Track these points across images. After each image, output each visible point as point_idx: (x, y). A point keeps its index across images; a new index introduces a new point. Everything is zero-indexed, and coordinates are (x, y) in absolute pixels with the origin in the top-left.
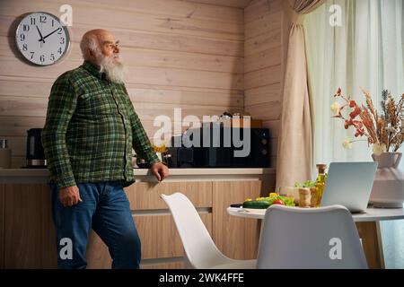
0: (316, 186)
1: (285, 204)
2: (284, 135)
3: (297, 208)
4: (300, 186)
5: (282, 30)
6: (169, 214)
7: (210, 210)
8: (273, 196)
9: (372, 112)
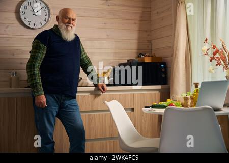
0: (194, 95)
1: (176, 106)
2: (175, 66)
3: (183, 108)
4: (184, 95)
5: (173, 4)
6: (109, 112)
7: (133, 110)
8: (169, 101)
9: (226, 51)
